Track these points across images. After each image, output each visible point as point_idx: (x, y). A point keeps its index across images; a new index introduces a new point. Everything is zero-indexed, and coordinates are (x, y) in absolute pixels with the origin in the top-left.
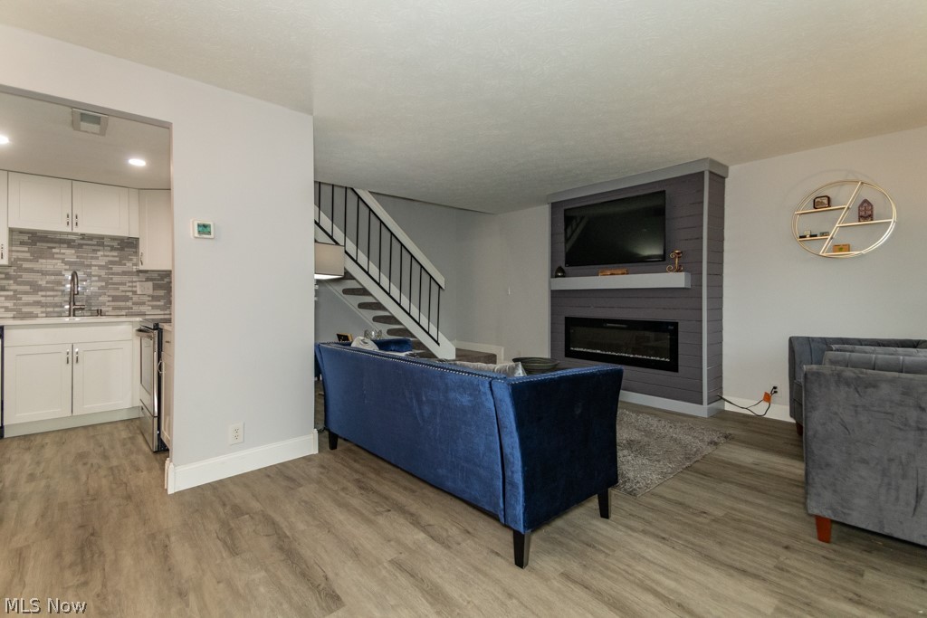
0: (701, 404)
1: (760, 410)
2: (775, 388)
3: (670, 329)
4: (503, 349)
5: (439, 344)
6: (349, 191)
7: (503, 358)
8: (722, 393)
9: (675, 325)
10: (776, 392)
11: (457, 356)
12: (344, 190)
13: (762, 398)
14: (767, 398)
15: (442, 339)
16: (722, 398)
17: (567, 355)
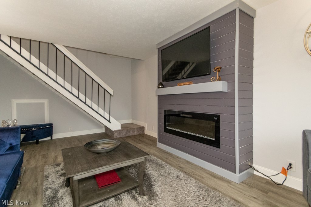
0: (235, 172)
1: (279, 179)
2: (290, 164)
3: (215, 119)
4: (147, 124)
5: (110, 122)
6: (50, 45)
7: (147, 129)
8: (252, 163)
9: (218, 116)
10: (291, 168)
11: (121, 128)
12: (47, 44)
13: (281, 171)
14: (285, 172)
15: (112, 119)
16: (251, 167)
17: (165, 131)
